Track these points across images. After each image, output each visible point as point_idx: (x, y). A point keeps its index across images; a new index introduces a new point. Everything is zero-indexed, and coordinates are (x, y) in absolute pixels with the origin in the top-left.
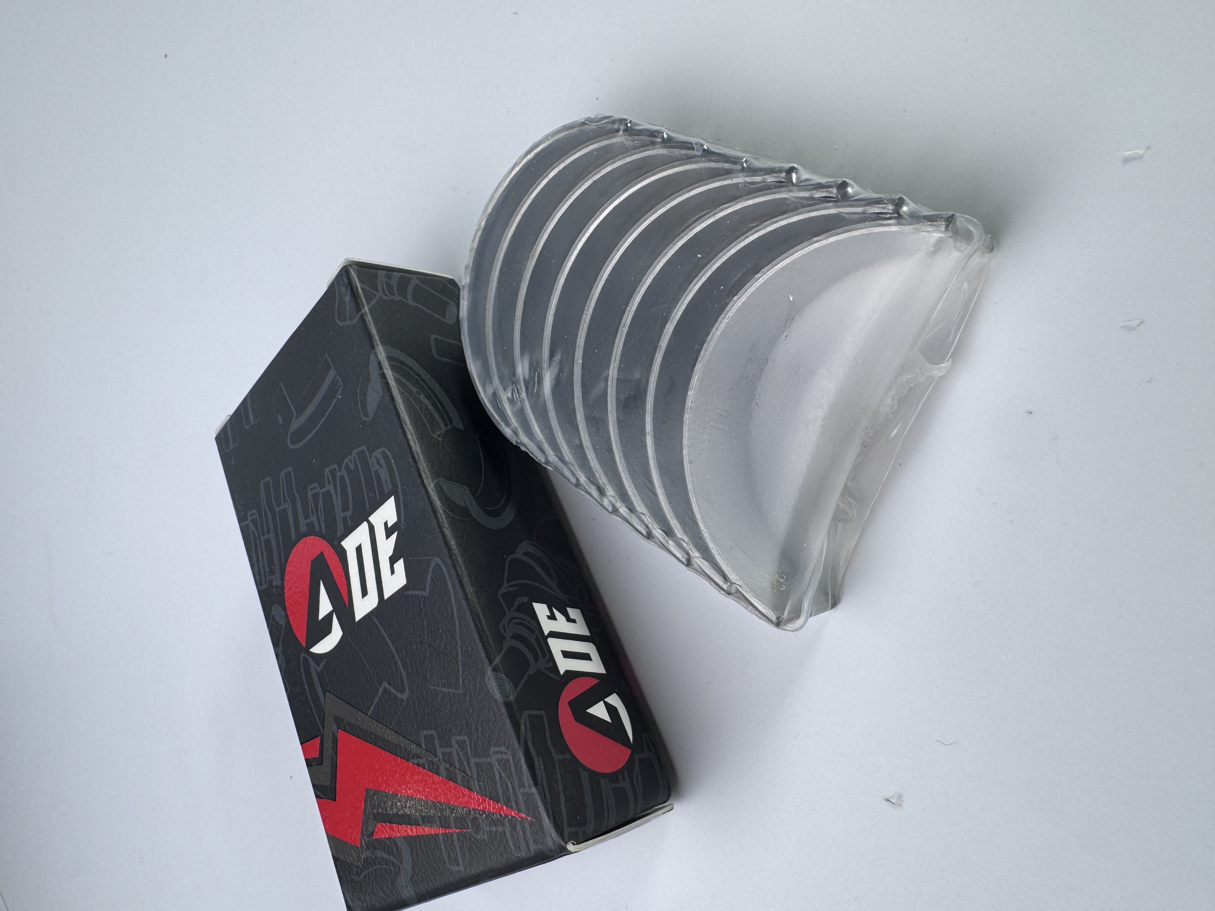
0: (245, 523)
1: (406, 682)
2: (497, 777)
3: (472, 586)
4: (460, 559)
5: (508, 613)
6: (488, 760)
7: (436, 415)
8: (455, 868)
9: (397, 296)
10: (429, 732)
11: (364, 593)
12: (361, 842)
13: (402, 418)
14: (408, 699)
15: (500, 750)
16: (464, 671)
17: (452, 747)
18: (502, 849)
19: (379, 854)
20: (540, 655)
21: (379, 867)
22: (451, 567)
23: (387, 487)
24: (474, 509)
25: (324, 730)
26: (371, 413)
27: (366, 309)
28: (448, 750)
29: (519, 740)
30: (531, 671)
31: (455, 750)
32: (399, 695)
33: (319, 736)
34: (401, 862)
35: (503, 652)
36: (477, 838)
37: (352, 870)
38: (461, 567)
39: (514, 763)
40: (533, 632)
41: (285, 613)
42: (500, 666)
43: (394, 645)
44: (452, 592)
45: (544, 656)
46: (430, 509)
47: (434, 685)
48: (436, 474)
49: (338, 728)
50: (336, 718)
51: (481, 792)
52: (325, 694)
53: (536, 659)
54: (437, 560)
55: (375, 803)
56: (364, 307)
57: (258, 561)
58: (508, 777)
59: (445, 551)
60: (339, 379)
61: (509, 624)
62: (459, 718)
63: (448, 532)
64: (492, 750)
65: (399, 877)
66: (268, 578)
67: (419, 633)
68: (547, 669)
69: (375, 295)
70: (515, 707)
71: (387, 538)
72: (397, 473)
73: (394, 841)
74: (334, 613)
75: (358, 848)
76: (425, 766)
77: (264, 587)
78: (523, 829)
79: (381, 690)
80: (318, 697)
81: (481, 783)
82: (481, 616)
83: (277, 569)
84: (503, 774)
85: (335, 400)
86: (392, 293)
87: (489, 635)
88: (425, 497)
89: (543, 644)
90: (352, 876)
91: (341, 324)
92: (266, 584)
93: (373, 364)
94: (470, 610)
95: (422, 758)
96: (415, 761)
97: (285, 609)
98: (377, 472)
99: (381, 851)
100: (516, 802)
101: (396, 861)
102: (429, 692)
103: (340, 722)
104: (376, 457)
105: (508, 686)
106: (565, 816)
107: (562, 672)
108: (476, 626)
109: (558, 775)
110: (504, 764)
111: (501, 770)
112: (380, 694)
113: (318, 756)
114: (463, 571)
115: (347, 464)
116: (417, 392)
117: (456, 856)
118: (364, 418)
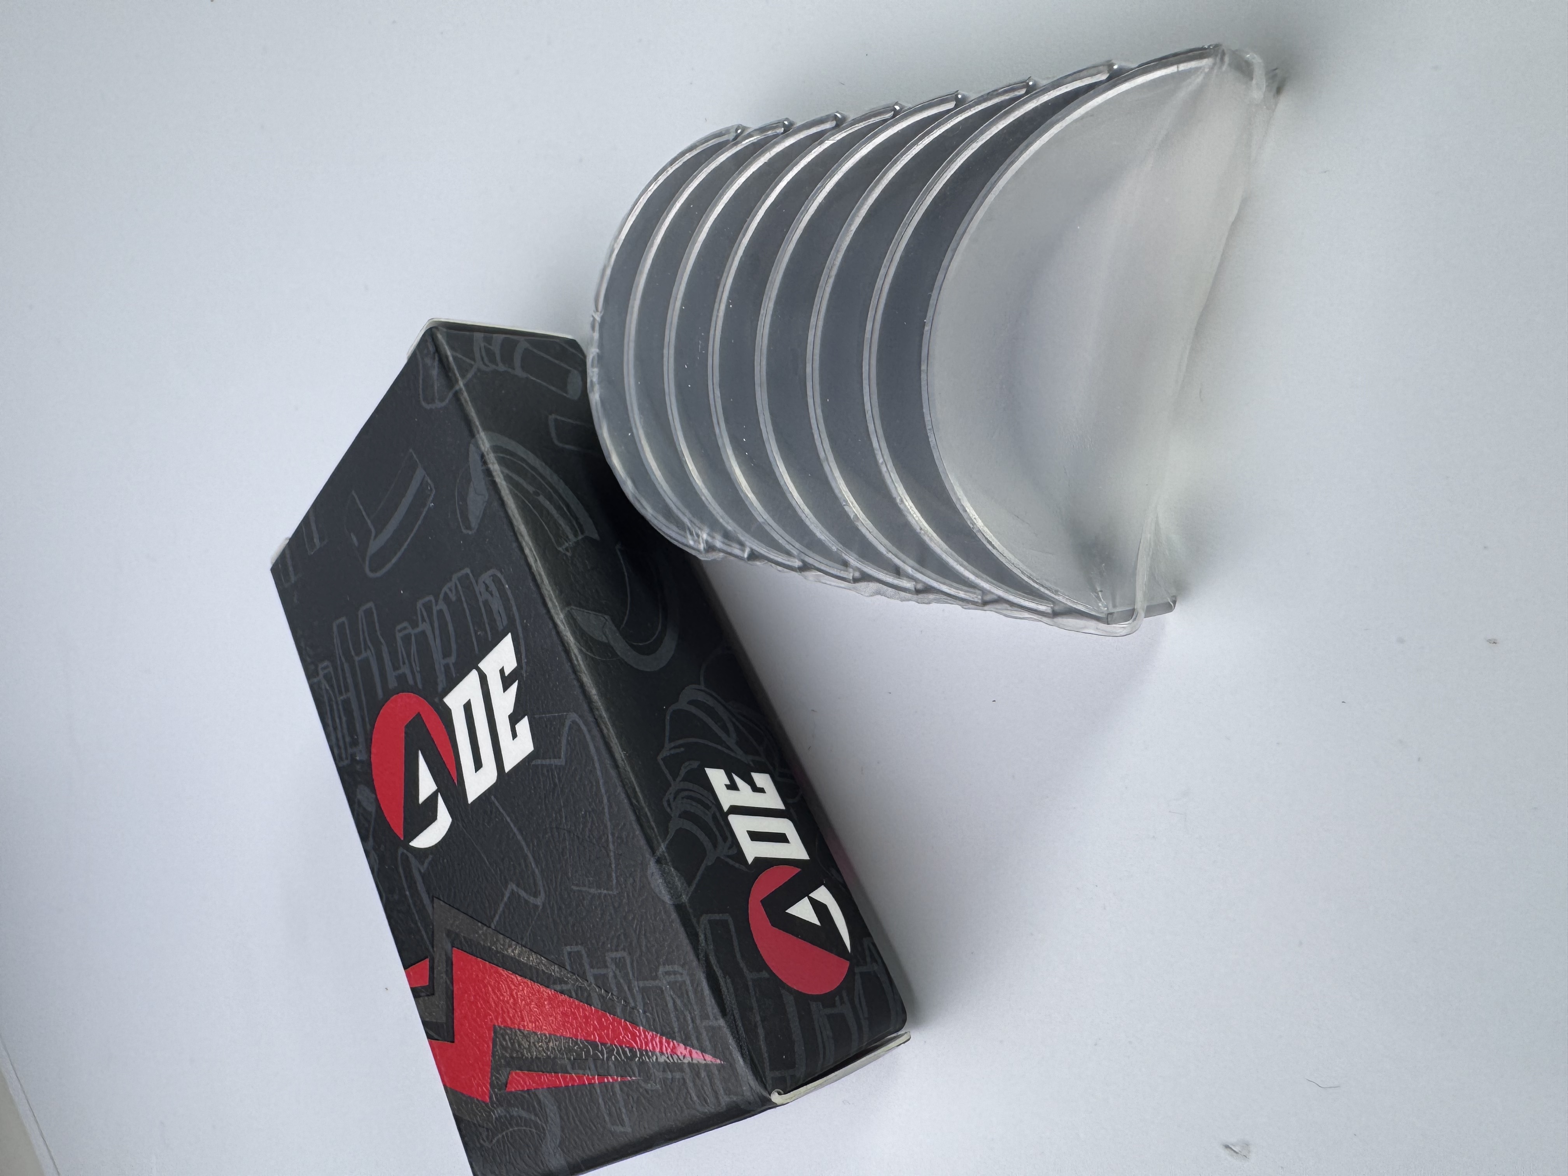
0: (315, 680)
1: (540, 883)
2: (670, 1005)
3: (623, 750)
4: (604, 714)
5: (672, 783)
6: (656, 983)
7: (562, 522)
8: (619, 1129)
9: (500, 364)
10: (575, 948)
11: (478, 764)
12: (491, 1098)
13: (516, 529)
14: (544, 904)
15: (672, 970)
16: (617, 865)
17: (606, 967)
18: (681, 1102)
19: (515, 1112)
20: (719, 838)
21: (516, 1128)
22: (593, 725)
23: (502, 622)
24: (620, 646)
25: (435, 949)
26: (474, 523)
27: (461, 384)
28: (603, 971)
29: (697, 956)
30: (708, 862)
31: (611, 970)
32: (532, 900)
33: (427, 957)
34: (546, 1122)
35: (669, 837)
36: (647, 1088)
37: (481, 1134)
38: (605, 724)
39: (692, 986)
40: (707, 807)
41: (374, 796)
42: (666, 854)
43: (522, 834)
44: (596, 758)
45: (725, 839)
46: (560, 648)
47: (577, 885)
48: (566, 602)
49: (453, 947)
50: (449, 933)
51: (650, 1026)
52: (432, 902)
53: (715, 846)
54: (573, 716)
55: (507, 1044)
56: (457, 381)
57: (335, 729)
58: (685, 1005)
59: (585, 707)
60: (429, 481)
61: (675, 798)
62: (614, 928)
63: (587, 679)
64: (661, 969)
65: (544, 1141)
66: (350, 751)
67: (554, 815)
68: (729, 857)
69: (471, 366)
70: (691, 911)
71: (505, 690)
72: (513, 602)
73: (536, 1095)
74: (439, 794)
75: (487, 1105)
76: (571, 993)
77: (346, 762)
78: (710, 1076)
79: (507, 894)
80: (424, 906)
81: (648, 1014)
82: (637, 789)
83: (361, 739)
84: (678, 1002)
85: (426, 509)
86: (493, 360)
87: (649, 814)
88: (554, 633)
89: (722, 823)
90: (482, 1141)
91: (428, 407)
92: (347, 758)
93: (474, 457)
94: (622, 781)
95: (566, 983)
96: (558, 987)
97: (373, 790)
98: (486, 603)
99: (518, 1108)
100: (698, 1039)
101: (538, 1121)
102: (572, 894)
103: (455, 939)
104: (484, 582)
105: (678, 882)
106: (766, 1055)
107: (750, 860)
108: (631, 804)
109: (754, 1000)
110: (678, 988)
111: (674, 996)
112: (506, 899)
113: (428, 984)
114: (611, 732)
115: (446, 594)
116: (534, 492)
117: (618, 1110)
118: (465, 531)
